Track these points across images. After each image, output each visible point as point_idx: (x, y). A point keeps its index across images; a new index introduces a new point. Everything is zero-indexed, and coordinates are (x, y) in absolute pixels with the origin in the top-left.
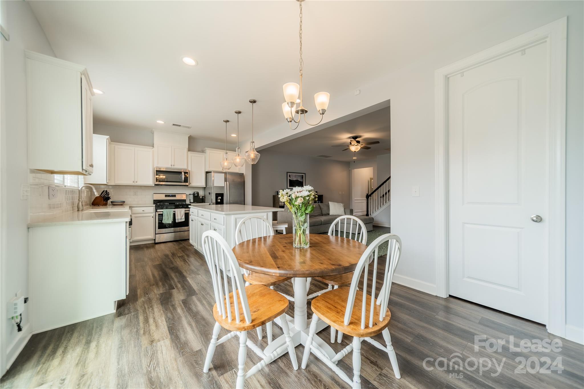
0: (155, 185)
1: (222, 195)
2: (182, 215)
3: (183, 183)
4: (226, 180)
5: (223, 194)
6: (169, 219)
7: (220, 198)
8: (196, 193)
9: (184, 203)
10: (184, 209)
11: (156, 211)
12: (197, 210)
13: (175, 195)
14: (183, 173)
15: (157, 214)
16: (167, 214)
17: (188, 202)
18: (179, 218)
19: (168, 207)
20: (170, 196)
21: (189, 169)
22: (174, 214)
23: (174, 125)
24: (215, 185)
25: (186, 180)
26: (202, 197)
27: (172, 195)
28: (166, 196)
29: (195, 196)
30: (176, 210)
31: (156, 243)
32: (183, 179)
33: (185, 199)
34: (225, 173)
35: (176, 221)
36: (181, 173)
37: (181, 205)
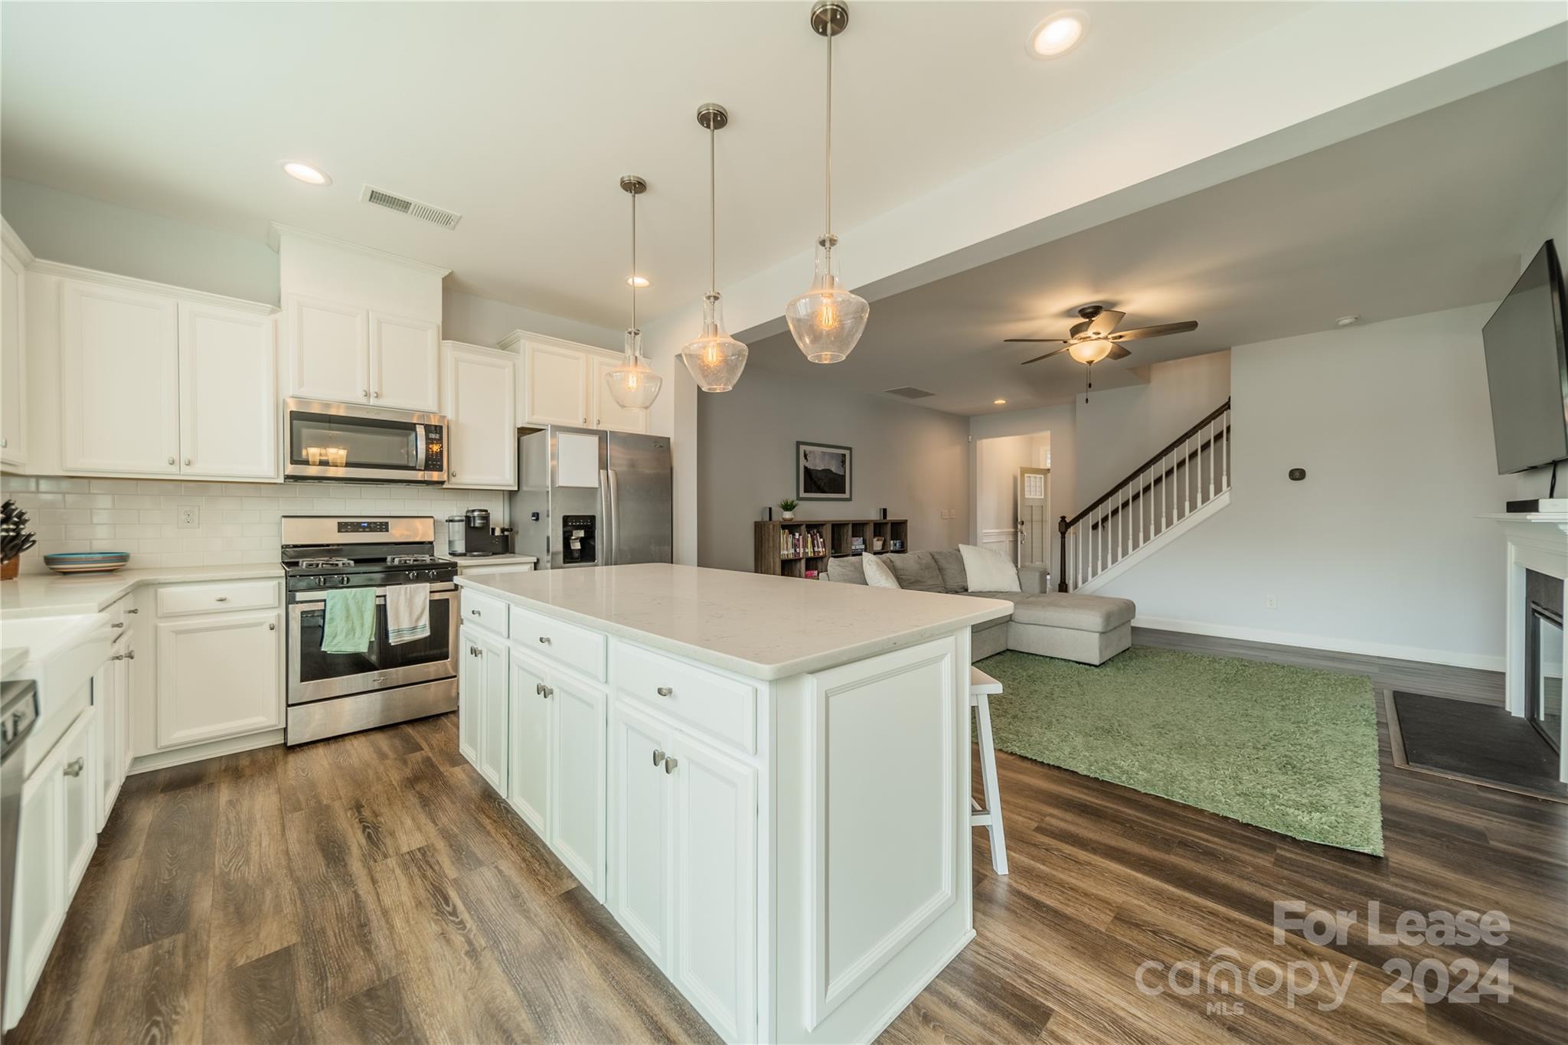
0: (287, 477)
1: (588, 524)
2: (417, 612)
3: (421, 473)
4: (603, 464)
5: (593, 518)
6: (358, 634)
7: (581, 534)
8: (476, 514)
9: (427, 558)
10: (428, 584)
11: (291, 600)
12: (501, 605)
13: (387, 523)
14: (420, 430)
15: (296, 611)
16: (348, 610)
17: (442, 554)
18: (405, 624)
19: (348, 579)
20: (364, 527)
21: (450, 414)
22: (381, 611)
23: (375, 197)
24: (562, 481)
25: (434, 462)
26: (503, 530)
27: (369, 523)
28: (342, 527)
29: (475, 528)
30: (389, 591)
31: (290, 749)
32: (422, 455)
33: (432, 539)
34: (602, 436)
35: (390, 641)
36: (411, 427)
37: (411, 568)
